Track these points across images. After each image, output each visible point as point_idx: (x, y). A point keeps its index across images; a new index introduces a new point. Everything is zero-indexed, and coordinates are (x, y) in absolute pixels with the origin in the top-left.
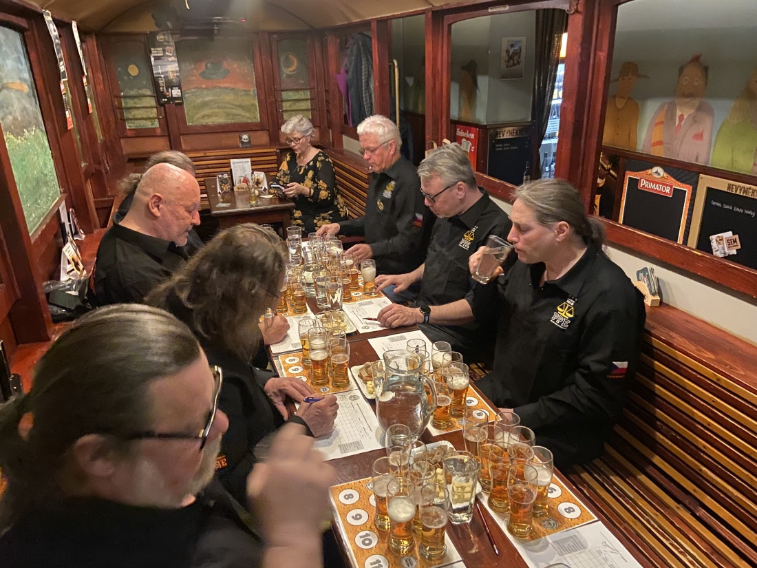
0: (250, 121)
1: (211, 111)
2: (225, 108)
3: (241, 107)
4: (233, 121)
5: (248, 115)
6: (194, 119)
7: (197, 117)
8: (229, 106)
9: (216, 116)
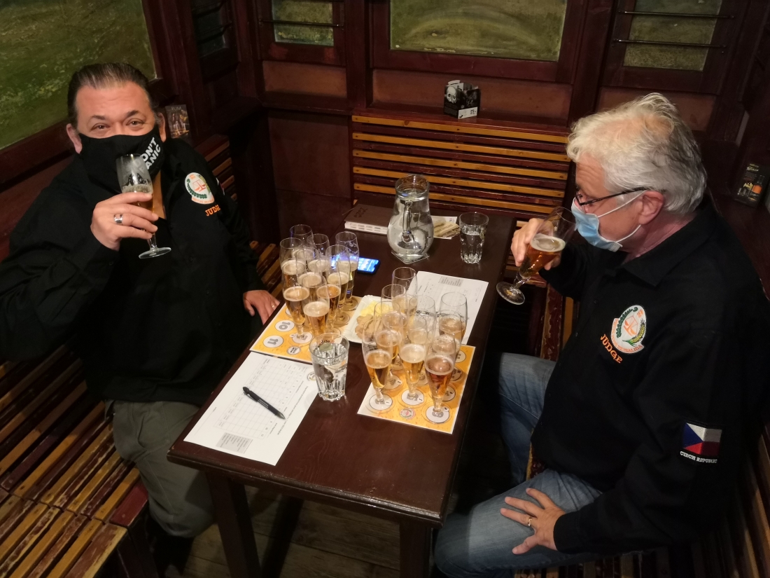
0: (533, 56)
1: (447, 21)
2: (482, 17)
3: (522, 19)
4: (492, 51)
5: (532, 40)
6: (407, 36)
7: (414, 31)
8: (494, 14)
9: (457, 34)
